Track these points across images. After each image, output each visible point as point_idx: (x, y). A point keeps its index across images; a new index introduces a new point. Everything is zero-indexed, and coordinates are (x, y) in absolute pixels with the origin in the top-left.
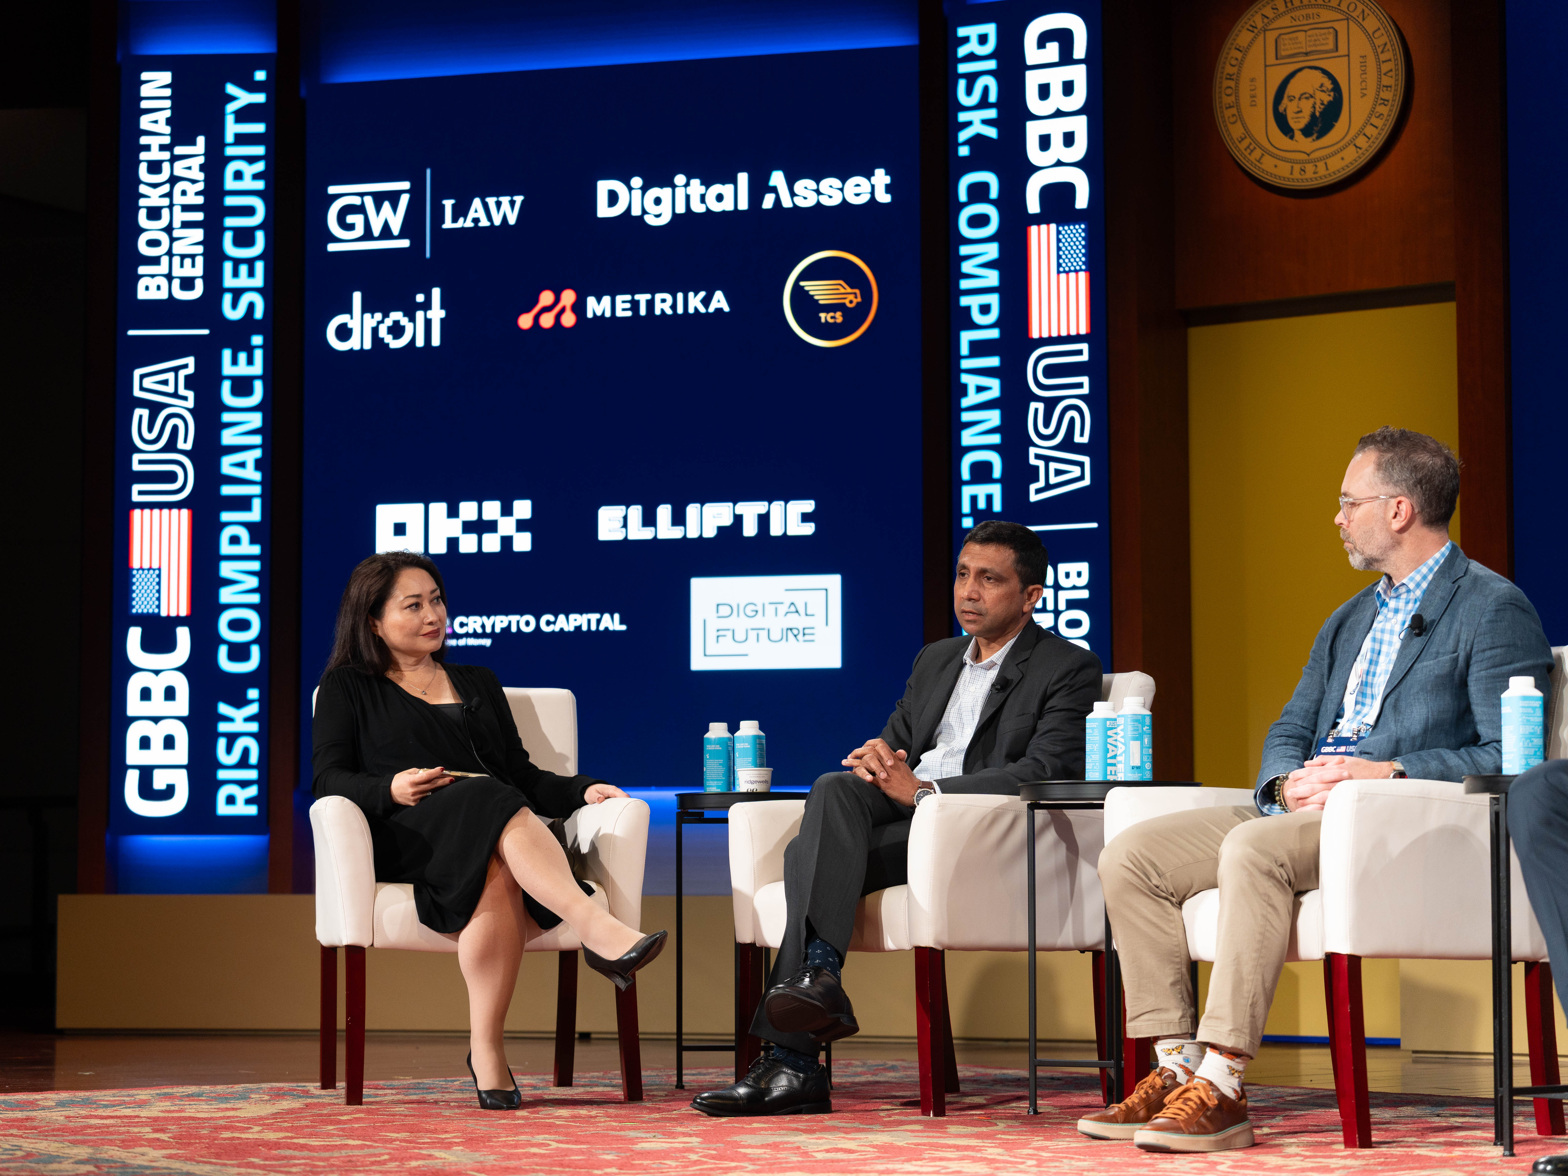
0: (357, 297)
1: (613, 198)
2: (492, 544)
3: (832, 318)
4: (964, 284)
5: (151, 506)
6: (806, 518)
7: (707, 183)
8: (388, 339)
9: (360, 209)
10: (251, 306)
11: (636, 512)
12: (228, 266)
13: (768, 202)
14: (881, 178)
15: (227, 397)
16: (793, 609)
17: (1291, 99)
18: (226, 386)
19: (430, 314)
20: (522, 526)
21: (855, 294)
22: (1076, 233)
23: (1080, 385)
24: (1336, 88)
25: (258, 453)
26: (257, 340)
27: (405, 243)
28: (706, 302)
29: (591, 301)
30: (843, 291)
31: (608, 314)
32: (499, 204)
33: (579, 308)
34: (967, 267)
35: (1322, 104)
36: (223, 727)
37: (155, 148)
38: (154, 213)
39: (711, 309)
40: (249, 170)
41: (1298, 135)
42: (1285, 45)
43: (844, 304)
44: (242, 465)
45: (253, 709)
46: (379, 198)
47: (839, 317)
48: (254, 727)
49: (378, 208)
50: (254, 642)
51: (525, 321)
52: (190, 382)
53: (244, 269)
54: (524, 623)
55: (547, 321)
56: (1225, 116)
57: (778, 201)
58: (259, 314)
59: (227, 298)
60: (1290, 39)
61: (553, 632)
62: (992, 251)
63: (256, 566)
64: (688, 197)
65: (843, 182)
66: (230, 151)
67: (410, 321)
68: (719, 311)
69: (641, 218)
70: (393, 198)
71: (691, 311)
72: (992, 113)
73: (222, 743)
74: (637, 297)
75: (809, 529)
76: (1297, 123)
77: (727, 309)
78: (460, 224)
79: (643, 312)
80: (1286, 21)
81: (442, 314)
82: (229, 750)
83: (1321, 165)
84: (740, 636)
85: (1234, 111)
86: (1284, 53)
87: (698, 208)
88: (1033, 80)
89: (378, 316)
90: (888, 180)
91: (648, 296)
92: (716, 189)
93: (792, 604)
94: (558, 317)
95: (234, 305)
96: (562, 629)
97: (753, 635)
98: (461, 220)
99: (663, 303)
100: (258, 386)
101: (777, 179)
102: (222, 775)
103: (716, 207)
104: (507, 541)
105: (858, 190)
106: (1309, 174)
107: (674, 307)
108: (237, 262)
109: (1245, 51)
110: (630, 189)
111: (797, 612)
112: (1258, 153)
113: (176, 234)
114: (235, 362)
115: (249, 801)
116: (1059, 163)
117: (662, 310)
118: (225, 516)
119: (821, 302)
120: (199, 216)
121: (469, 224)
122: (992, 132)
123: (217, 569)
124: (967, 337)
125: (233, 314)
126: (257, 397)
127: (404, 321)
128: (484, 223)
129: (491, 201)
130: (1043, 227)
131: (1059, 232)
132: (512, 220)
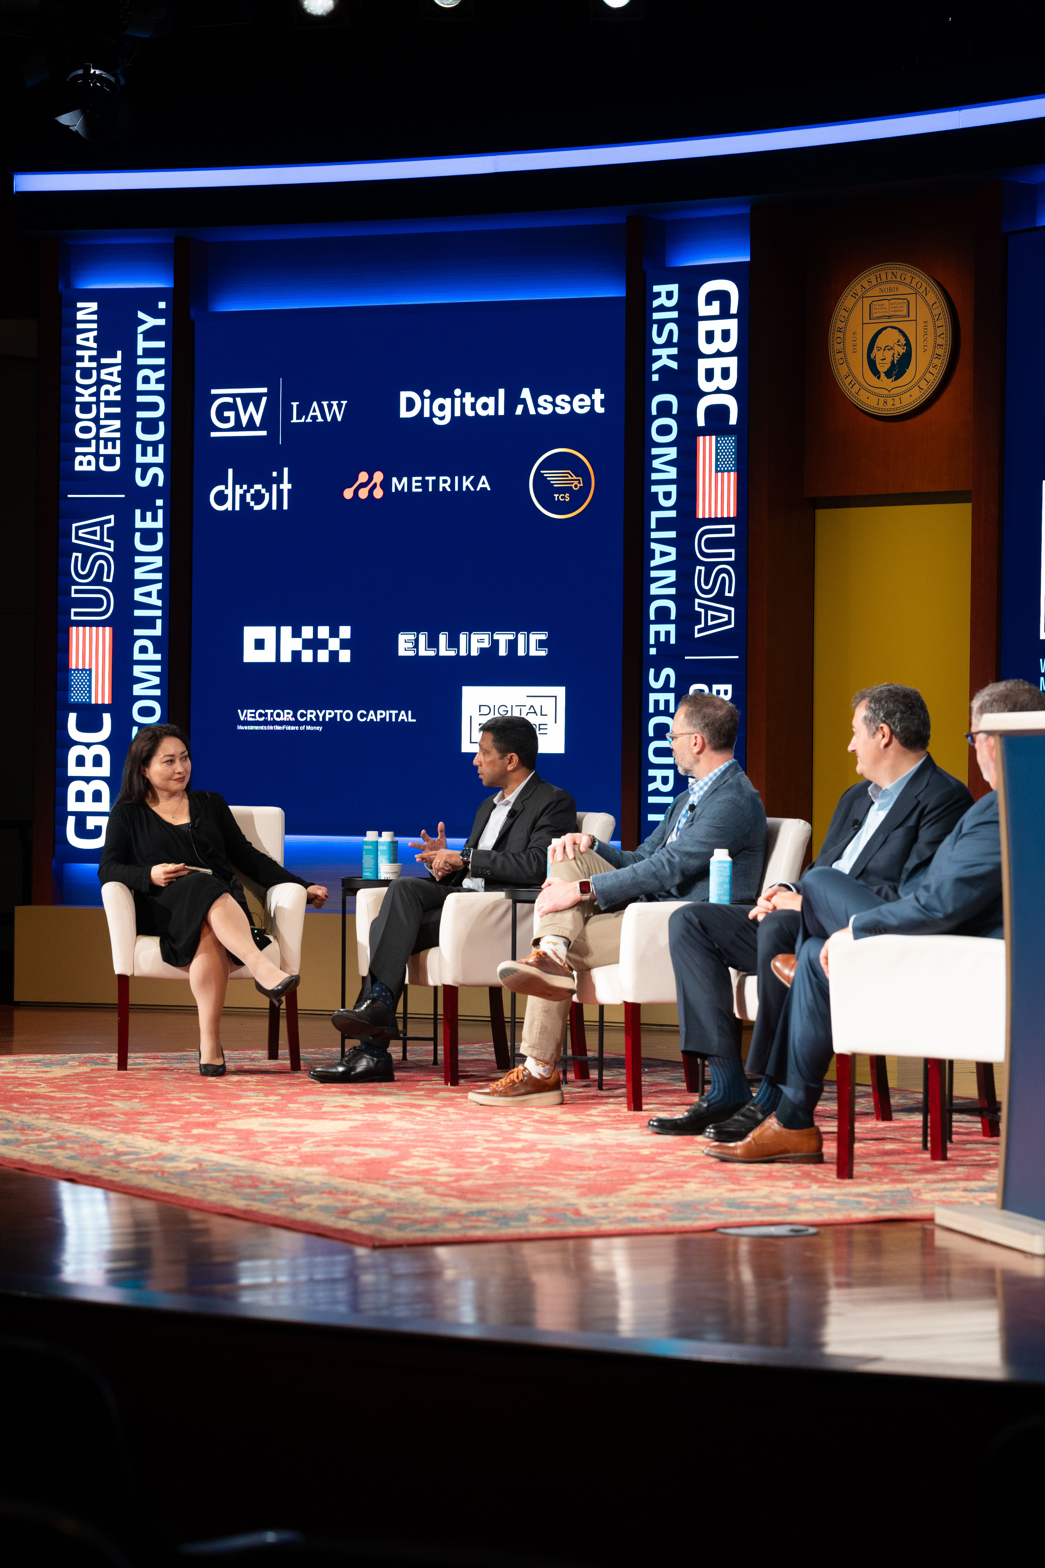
0: (230, 472)
1: (410, 404)
2: (323, 656)
3: (563, 497)
4: (655, 476)
5: (84, 624)
6: (541, 644)
7: (476, 396)
8: (252, 504)
9: (233, 407)
10: (155, 477)
11: (423, 637)
12: (139, 447)
13: (519, 410)
14: (598, 395)
15: (138, 544)
16: (532, 710)
17: (879, 349)
18: (138, 535)
19: (282, 487)
20: (344, 644)
21: (579, 480)
22: (730, 442)
23: (729, 555)
24: (908, 344)
25: (159, 586)
26: (159, 502)
27: (264, 433)
28: (475, 483)
29: (394, 480)
30: (570, 478)
31: (406, 490)
32: (330, 406)
34: (656, 464)
35: (899, 355)
37: (86, 359)
38: (86, 408)
39: (478, 489)
40: (154, 376)
41: (883, 376)
42: (875, 309)
43: (571, 487)
44: (148, 594)
46: (246, 399)
47: (567, 498)
49: (246, 407)
51: (348, 494)
52: (111, 533)
53: (150, 449)
54: (345, 715)
55: (363, 494)
56: (836, 358)
57: (526, 409)
58: (161, 483)
59: (138, 471)
60: (879, 305)
61: (366, 722)
62: (673, 453)
63: (158, 668)
64: (463, 405)
65: (572, 398)
66: (140, 362)
67: (267, 491)
68: (484, 490)
69: (430, 420)
70: (256, 399)
71: (464, 489)
72: (674, 351)
74: (427, 478)
75: (543, 652)
76: (883, 368)
77: (489, 489)
78: (303, 420)
79: (430, 489)
80: (875, 292)
81: (290, 486)
83: (897, 399)
85: (841, 355)
86: (875, 315)
87: (470, 413)
88: (703, 327)
89: (245, 487)
90: (602, 396)
91: (434, 478)
92: (483, 400)
93: (532, 706)
94: (371, 491)
95: (143, 477)
96: (372, 720)
98: (304, 417)
99: (445, 483)
100: (160, 536)
101: (526, 393)
103: (482, 413)
104: (334, 655)
105: (582, 404)
106: (889, 406)
107: (452, 486)
108: (145, 444)
109: (849, 311)
110: (423, 398)
111: (535, 712)
112: (857, 387)
113: (102, 423)
114: (143, 519)
116: (718, 391)
118: (137, 632)
119: (555, 486)
120: (118, 410)
121: (309, 420)
122: (674, 365)
123: (131, 671)
124: (655, 515)
125: (143, 483)
126: (159, 545)
127: (263, 491)
128: (320, 420)
129: (325, 403)
130: (707, 437)
131: (717, 442)
132: (339, 419)
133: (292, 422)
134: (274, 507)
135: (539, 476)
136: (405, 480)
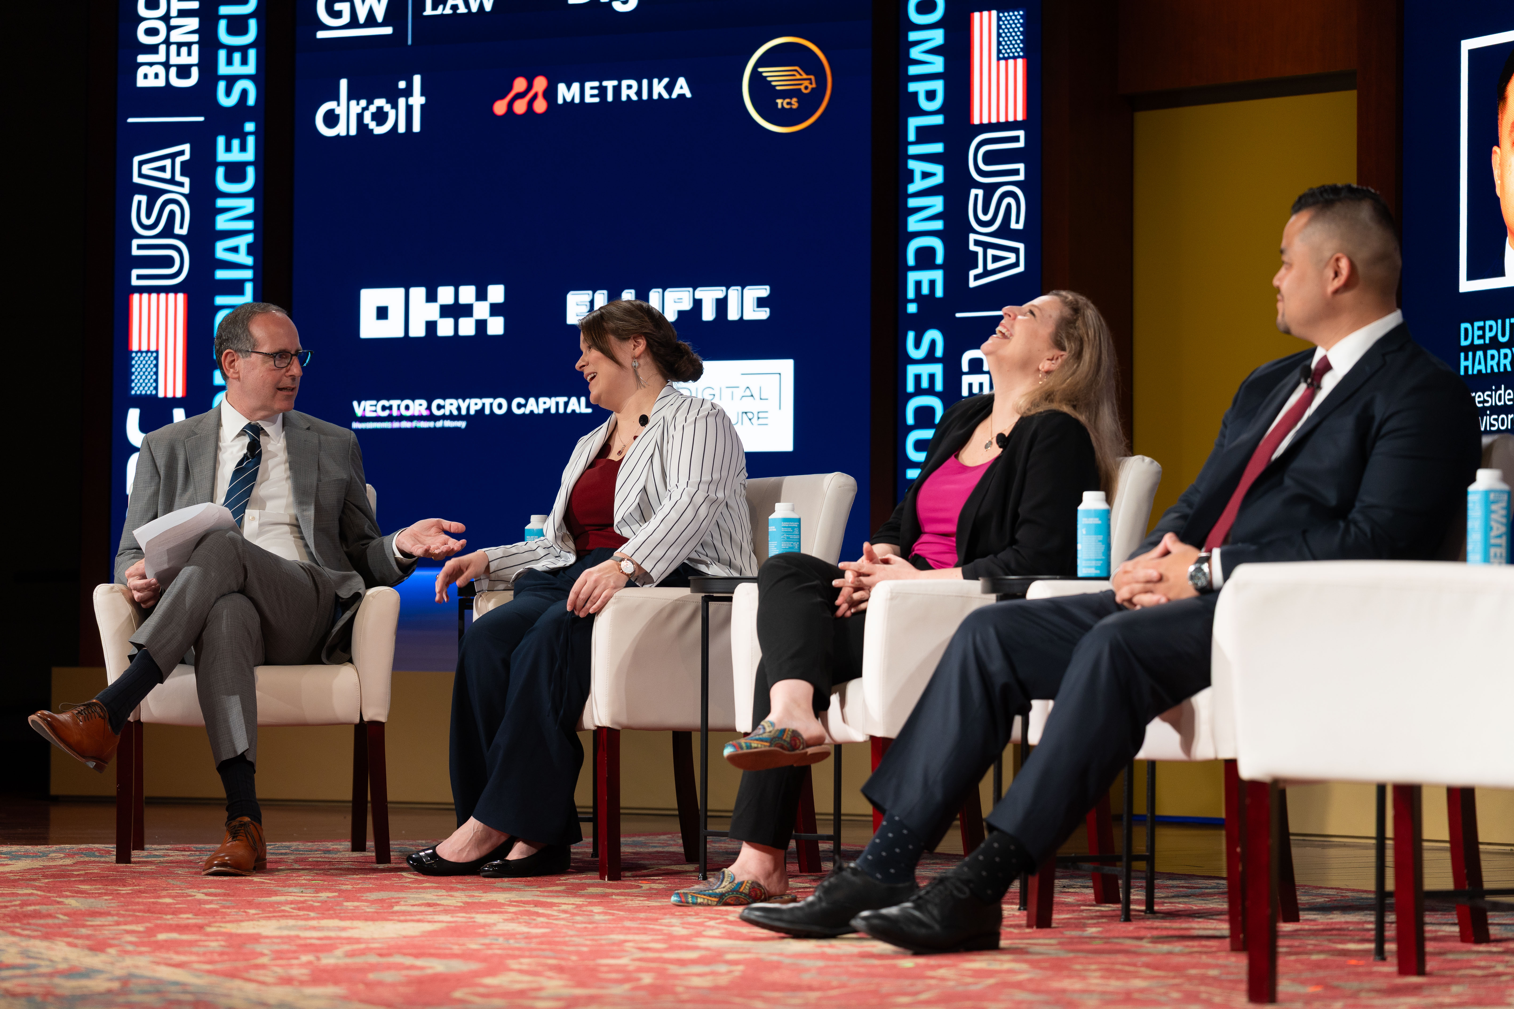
0: (344, 83)
2: (467, 327)
3: (788, 103)
4: (913, 70)
5: (150, 290)
6: (761, 303)
8: (372, 125)
10: (244, 93)
11: (601, 297)
12: (222, 54)
15: (221, 183)
16: (748, 393)
18: (220, 172)
19: (411, 101)
20: (495, 309)
21: (810, 79)
22: (1016, 18)
23: (1016, 172)
25: (250, 238)
26: (250, 127)
27: (388, 30)
28: (669, 88)
29: (562, 87)
30: (798, 77)
31: (577, 100)
33: (550, 94)
34: (915, 53)
39: (674, 96)
43: (800, 90)
44: (235, 250)
47: (795, 103)
51: (500, 108)
52: (186, 169)
53: (237, 57)
54: (496, 405)
55: (520, 107)
58: (251, 101)
59: (222, 85)
61: (524, 414)
62: (937, 37)
67: (392, 108)
68: (681, 96)
69: (609, 5)
71: (655, 96)
74: (605, 83)
75: (763, 314)
77: (689, 95)
78: (439, 11)
79: (610, 98)
81: (423, 100)
89: (363, 103)
91: (615, 83)
93: (748, 387)
94: (531, 103)
95: (228, 93)
96: (532, 412)
98: (441, 7)
99: (629, 90)
100: (251, 171)
104: (481, 325)
107: (639, 93)
108: (231, 50)
111: (752, 396)
113: (174, 22)
114: (228, 148)
117: (628, 96)
118: (218, 300)
119: (778, 88)
120: (195, 5)
121: (448, 11)
124: (914, 123)
125: (227, 102)
126: (249, 183)
127: (387, 108)
128: (462, 10)
130: (985, 14)
131: (999, 19)
132: (488, 6)
133: (425, 14)
134: (402, 129)
135: (756, 76)
136: (576, 86)
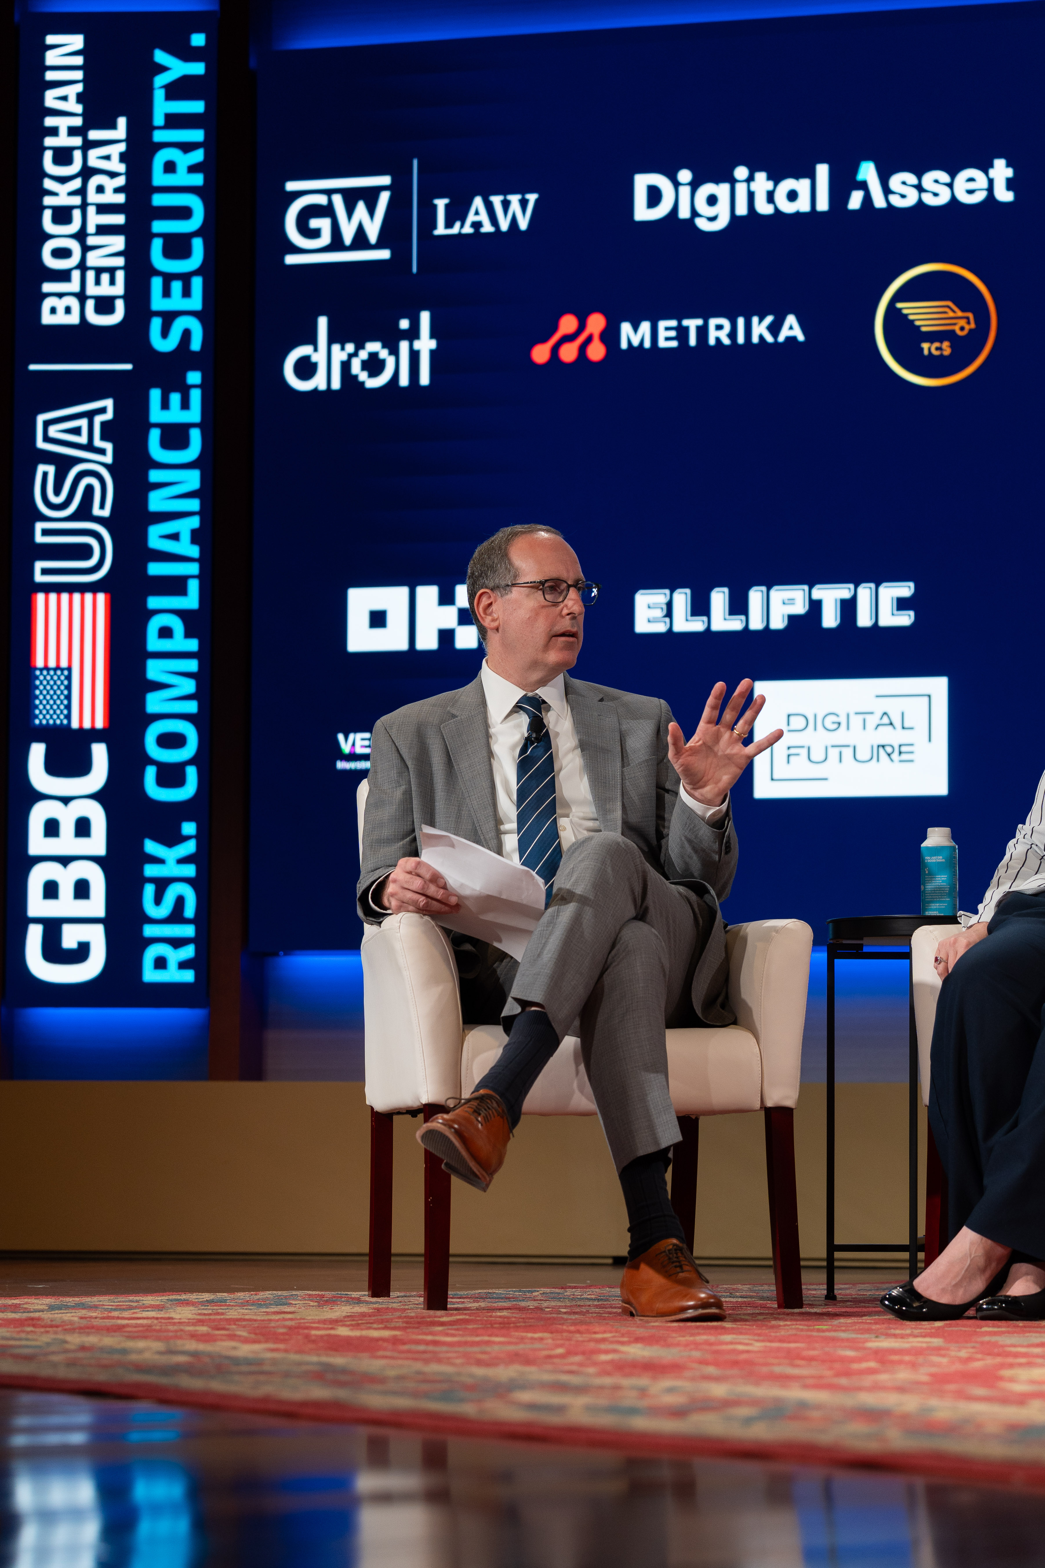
0: (323, 322)
1: (654, 196)
3: (937, 349)
5: (59, 588)
6: (902, 604)
7: (776, 177)
8: (363, 376)
9: (327, 211)
10: (186, 335)
11: (682, 599)
12: (157, 283)
13: (855, 201)
14: (1001, 170)
15: (156, 450)
16: (886, 720)
18: (155, 436)
19: (417, 345)
21: (968, 318)
25: (194, 522)
26: (194, 377)
27: (384, 254)
28: (774, 329)
29: (626, 328)
30: (951, 314)
31: (647, 344)
32: (506, 204)
33: (610, 336)
36: (150, 870)
37: (63, 131)
38: (62, 215)
39: (781, 338)
40: (184, 160)
43: (953, 332)
44: (175, 537)
45: (189, 847)
46: (351, 197)
47: (946, 349)
48: (190, 870)
49: (350, 210)
50: (190, 762)
51: (541, 354)
52: (108, 430)
53: (177, 287)
55: (569, 353)
57: (867, 199)
58: (196, 344)
59: (156, 324)
63: (192, 665)
64: (751, 196)
65: (953, 176)
66: (159, 136)
67: (390, 353)
68: (791, 340)
69: (690, 222)
70: (370, 196)
71: (755, 340)
73: (149, 890)
74: (686, 322)
75: (906, 619)
77: (801, 337)
78: (455, 230)
79: (693, 341)
81: (433, 344)
82: (158, 900)
84: (817, 755)
87: (764, 208)
89: (350, 347)
90: (1009, 173)
91: (699, 322)
92: (788, 184)
93: (886, 713)
94: (583, 348)
95: (165, 333)
97: (833, 753)
98: (458, 225)
99: (719, 331)
100: (195, 436)
101: (868, 172)
102: (149, 931)
103: (788, 208)
105: (971, 186)
107: (733, 335)
108: (168, 278)
110: (676, 184)
111: (891, 724)
113: (91, 241)
114: (165, 405)
115: (183, 965)
118: (154, 602)
119: (924, 329)
120: (119, 219)
121: (468, 229)
123: (143, 669)
125: (163, 345)
126: (194, 450)
127: (384, 354)
128: (487, 228)
129: (497, 200)
132: (523, 224)
133: (437, 232)
134: (404, 381)
135: (892, 312)
